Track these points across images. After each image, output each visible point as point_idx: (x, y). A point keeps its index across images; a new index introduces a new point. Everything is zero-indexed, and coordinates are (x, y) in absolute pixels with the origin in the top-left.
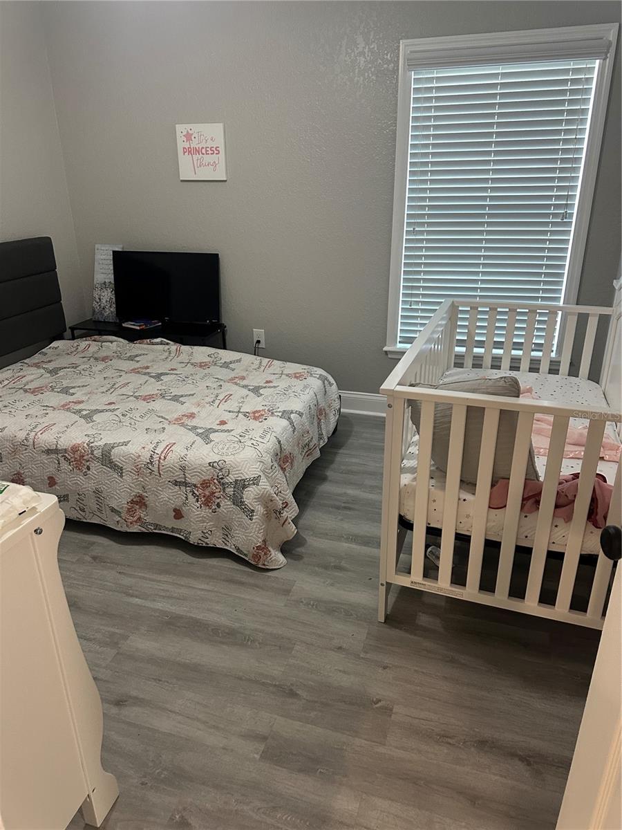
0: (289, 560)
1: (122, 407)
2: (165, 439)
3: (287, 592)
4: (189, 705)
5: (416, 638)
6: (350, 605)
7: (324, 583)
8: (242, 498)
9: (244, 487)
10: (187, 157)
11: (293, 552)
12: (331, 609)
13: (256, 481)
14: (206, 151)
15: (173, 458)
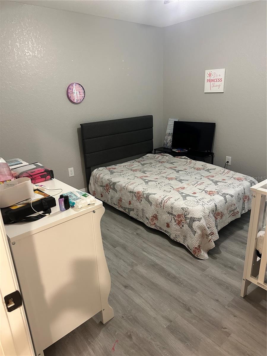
0: (210, 258)
1: (159, 181)
2: (169, 195)
3: (203, 270)
4: (148, 297)
5: (257, 310)
6: (230, 285)
7: (222, 272)
8: (192, 225)
9: (194, 221)
10: (209, 83)
11: (213, 255)
12: (220, 283)
13: (199, 220)
14: (217, 80)
15: (169, 203)
